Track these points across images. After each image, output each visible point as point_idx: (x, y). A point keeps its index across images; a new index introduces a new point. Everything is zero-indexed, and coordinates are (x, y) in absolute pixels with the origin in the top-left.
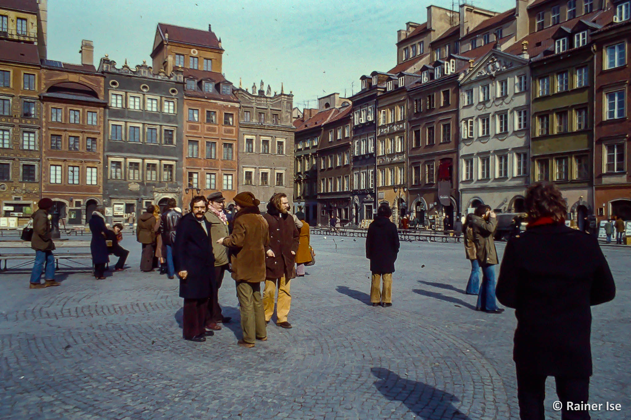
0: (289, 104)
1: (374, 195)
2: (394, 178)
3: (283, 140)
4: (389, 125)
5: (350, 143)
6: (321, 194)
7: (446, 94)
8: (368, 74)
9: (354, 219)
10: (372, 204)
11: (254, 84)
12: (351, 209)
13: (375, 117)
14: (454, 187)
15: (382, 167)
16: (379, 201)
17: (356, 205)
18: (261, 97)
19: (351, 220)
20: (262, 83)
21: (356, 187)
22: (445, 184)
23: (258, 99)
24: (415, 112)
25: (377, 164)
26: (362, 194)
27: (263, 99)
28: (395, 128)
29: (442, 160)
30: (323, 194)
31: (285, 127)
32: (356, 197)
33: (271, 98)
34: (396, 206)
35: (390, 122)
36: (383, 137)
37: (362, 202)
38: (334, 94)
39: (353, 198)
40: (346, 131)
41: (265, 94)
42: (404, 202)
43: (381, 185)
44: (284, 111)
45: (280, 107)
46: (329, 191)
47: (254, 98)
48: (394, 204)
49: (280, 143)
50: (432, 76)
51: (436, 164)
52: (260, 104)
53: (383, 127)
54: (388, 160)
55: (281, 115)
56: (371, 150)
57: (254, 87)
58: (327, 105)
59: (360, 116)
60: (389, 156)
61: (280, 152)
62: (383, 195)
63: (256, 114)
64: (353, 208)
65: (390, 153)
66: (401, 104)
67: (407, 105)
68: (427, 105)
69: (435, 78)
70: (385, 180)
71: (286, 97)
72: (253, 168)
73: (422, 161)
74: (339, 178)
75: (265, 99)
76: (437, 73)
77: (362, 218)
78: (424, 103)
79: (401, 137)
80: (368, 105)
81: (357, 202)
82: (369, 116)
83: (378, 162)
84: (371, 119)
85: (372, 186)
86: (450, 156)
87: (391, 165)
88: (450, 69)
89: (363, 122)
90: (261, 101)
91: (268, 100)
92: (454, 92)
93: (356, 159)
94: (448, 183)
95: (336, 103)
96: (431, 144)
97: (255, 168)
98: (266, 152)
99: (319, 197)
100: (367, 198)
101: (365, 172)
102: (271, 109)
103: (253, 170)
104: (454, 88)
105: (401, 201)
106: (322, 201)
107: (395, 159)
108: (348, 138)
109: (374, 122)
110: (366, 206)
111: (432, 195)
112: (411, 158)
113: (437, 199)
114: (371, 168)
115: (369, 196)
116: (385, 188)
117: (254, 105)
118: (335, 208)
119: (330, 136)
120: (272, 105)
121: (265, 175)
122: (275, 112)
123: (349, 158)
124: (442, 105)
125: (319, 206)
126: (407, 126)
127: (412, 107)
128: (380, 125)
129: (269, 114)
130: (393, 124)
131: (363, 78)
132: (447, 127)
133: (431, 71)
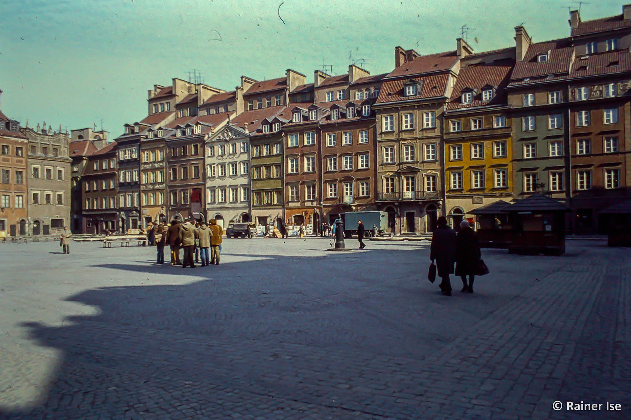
0: (66, 141)
1: (139, 212)
2: (156, 200)
3: (62, 169)
4: (151, 163)
5: (116, 173)
6: (86, 210)
7: (196, 147)
8: (131, 123)
9: (121, 229)
10: (137, 218)
11: (38, 124)
12: (118, 222)
13: (139, 156)
14: (203, 207)
15: (146, 192)
16: (143, 216)
17: (123, 219)
18: (43, 135)
19: (118, 230)
20: (45, 124)
21: (122, 205)
22: (195, 205)
23: (42, 136)
24: (173, 156)
25: (142, 189)
26: (128, 211)
27: (46, 137)
28: (156, 165)
29: (194, 189)
30: (89, 210)
31: (64, 159)
32: (122, 213)
33: (52, 136)
34: (158, 219)
35: (152, 160)
36: (146, 171)
37: (128, 217)
38: (87, 129)
39: (120, 214)
40: (112, 164)
41: (47, 133)
42: (164, 216)
43: (144, 204)
44: (62, 146)
45: (59, 142)
46: (95, 208)
47: (38, 136)
48: (156, 218)
49: (60, 171)
50: (184, 133)
51: (190, 192)
52: (43, 141)
53: (145, 163)
54: (151, 187)
55: (60, 149)
56: (136, 179)
57: (38, 126)
58: (80, 137)
59: (125, 154)
60: (151, 184)
61: (60, 178)
62: (146, 212)
63: (40, 148)
64: (119, 221)
65: (152, 182)
66: (161, 149)
67: (166, 151)
68: (181, 152)
69: (187, 135)
70: (148, 200)
71: (64, 135)
72: (39, 190)
73: (179, 189)
74: (106, 198)
75: (47, 137)
76: (188, 131)
77: (128, 228)
78: (179, 151)
79: (161, 172)
80: (132, 146)
81: (125, 218)
82: (134, 155)
83: (142, 188)
84: (135, 156)
85: (137, 205)
86: (199, 187)
87: (154, 191)
88: (198, 130)
89: (128, 158)
90: (44, 138)
91: (50, 137)
92: (201, 146)
93: (121, 185)
94: (198, 204)
95: (90, 136)
96: (185, 179)
97: (41, 190)
98: (49, 177)
99: (84, 213)
100: (133, 214)
101: (131, 195)
102: (52, 145)
103: (39, 192)
104: (201, 144)
105: (162, 215)
106: (85, 216)
107: (157, 187)
108: (113, 168)
109: (138, 160)
110: (132, 219)
111: (187, 212)
112: (170, 187)
113: (190, 214)
114: (136, 192)
115: (134, 212)
116: (148, 206)
117: (38, 141)
118: (102, 221)
119: (95, 165)
120: (53, 142)
121: (48, 196)
122: (56, 147)
123: (114, 184)
124: (193, 154)
125: (84, 220)
126: (166, 164)
127: (170, 152)
128: (143, 162)
129: (51, 149)
130: (155, 162)
131: (127, 125)
132: (197, 168)
133: (184, 129)
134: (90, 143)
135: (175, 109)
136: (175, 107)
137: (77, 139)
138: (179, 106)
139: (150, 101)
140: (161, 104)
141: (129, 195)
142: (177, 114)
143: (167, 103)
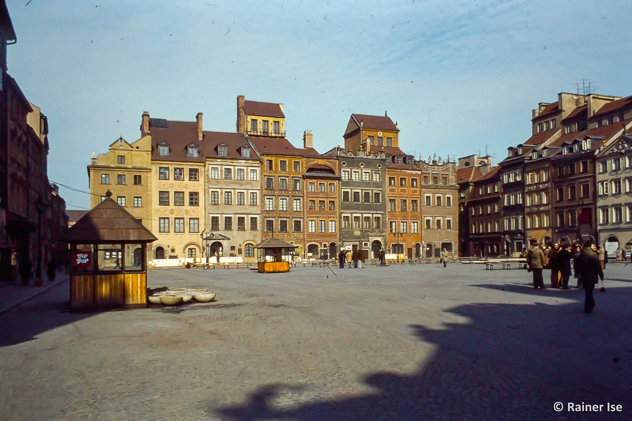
0: (454, 170)
1: (524, 235)
2: (541, 222)
3: (450, 196)
4: (535, 184)
5: (501, 196)
6: (473, 234)
7: (585, 164)
8: (515, 146)
9: (506, 253)
10: (522, 241)
11: (430, 156)
12: (503, 245)
13: (523, 178)
14: (594, 228)
15: (531, 214)
16: (528, 239)
17: (507, 242)
18: (434, 166)
19: (503, 253)
20: (435, 156)
21: (506, 228)
22: (584, 227)
23: (433, 167)
24: (558, 175)
25: (526, 212)
26: (512, 234)
27: (436, 167)
28: (541, 186)
29: (583, 210)
30: (475, 234)
31: (452, 186)
32: (507, 236)
33: (441, 166)
34: (543, 242)
35: (536, 182)
36: (530, 193)
37: (513, 240)
38: (473, 155)
39: (504, 237)
40: (496, 188)
41: (437, 163)
42: (550, 238)
43: (529, 227)
44: (450, 174)
45: (448, 171)
46: (481, 232)
47: (430, 167)
48: (542, 241)
49: (449, 198)
50: (571, 150)
51: (578, 212)
52: (434, 171)
53: (530, 185)
54: (536, 209)
55: (448, 177)
56: (520, 201)
57: (430, 158)
58: (467, 164)
59: (509, 177)
60: (537, 206)
61: (449, 204)
62: (531, 234)
63: (432, 179)
64: (504, 244)
65: (537, 204)
66: (545, 169)
67: (551, 170)
68: (568, 171)
69: (574, 151)
70: (532, 223)
71: (452, 164)
72: (430, 217)
73: (566, 210)
74: (491, 222)
75: (437, 167)
76: (576, 147)
77: (513, 251)
78: (566, 170)
79: (546, 194)
80: (516, 169)
81: (509, 241)
82: (518, 177)
83: (527, 210)
84: (519, 179)
85: (521, 228)
86: (590, 207)
87: (539, 213)
88: (586, 145)
89: (511, 181)
90: (435, 168)
91: (439, 167)
92: (590, 163)
93: (506, 208)
94: (589, 225)
95: (475, 163)
96: (573, 198)
97: (432, 217)
98: (439, 204)
99: (471, 237)
100: (517, 237)
101: (515, 218)
102: (442, 174)
103: (431, 218)
104: (590, 160)
105: (547, 238)
106: (474, 240)
107: (542, 208)
108: (497, 193)
109: (522, 181)
110: (516, 242)
111: (575, 235)
112: (555, 208)
113: (579, 237)
114: (520, 215)
115: (519, 235)
116: (533, 229)
117: (430, 171)
118: (487, 245)
119: (480, 190)
120: (443, 171)
121: (439, 221)
122: (445, 176)
123: (499, 207)
124: (581, 171)
125: (471, 243)
126: (551, 184)
127: (556, 171)
128: (528, 183)
129: (441, 178)
130: (539, 183)
131: (510, 149)
132: (586, 187)
133: (571, 146)
134: (475, 169)
135: (561, 126)
136: (561, 123)
137: (464, 167)
138: (566, 122)
139: (535, 120)
140: (546, 122)
141: (513, 218)
142: (563, 131)
143: (552, 120)
